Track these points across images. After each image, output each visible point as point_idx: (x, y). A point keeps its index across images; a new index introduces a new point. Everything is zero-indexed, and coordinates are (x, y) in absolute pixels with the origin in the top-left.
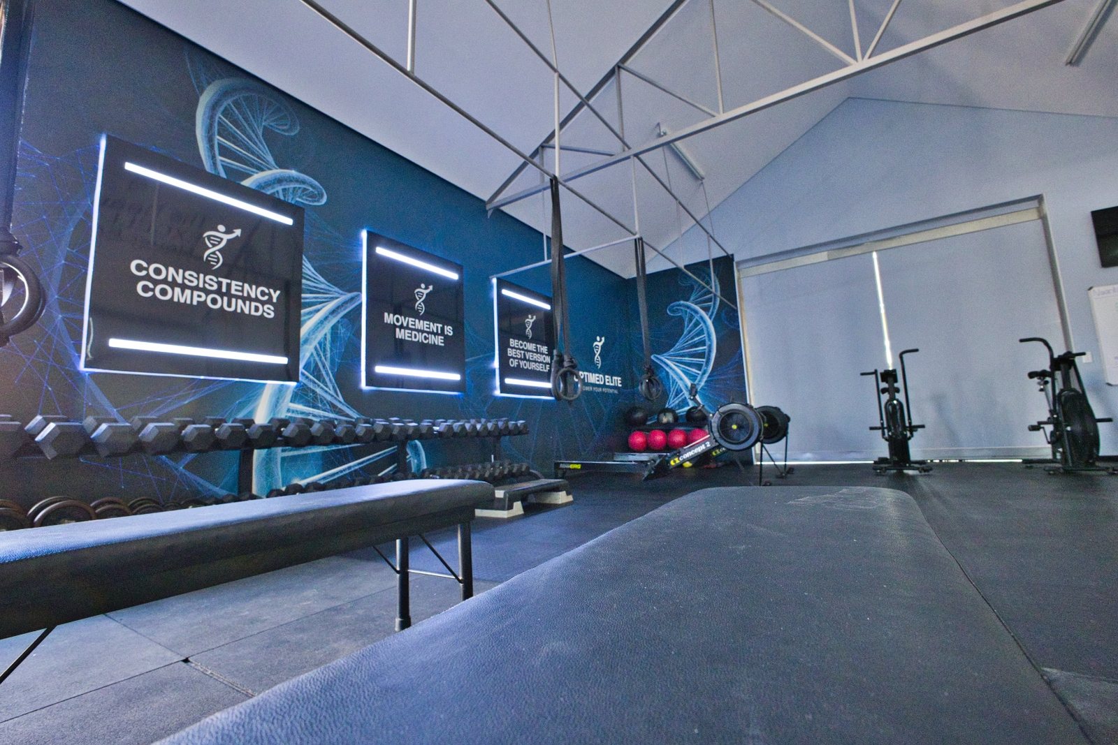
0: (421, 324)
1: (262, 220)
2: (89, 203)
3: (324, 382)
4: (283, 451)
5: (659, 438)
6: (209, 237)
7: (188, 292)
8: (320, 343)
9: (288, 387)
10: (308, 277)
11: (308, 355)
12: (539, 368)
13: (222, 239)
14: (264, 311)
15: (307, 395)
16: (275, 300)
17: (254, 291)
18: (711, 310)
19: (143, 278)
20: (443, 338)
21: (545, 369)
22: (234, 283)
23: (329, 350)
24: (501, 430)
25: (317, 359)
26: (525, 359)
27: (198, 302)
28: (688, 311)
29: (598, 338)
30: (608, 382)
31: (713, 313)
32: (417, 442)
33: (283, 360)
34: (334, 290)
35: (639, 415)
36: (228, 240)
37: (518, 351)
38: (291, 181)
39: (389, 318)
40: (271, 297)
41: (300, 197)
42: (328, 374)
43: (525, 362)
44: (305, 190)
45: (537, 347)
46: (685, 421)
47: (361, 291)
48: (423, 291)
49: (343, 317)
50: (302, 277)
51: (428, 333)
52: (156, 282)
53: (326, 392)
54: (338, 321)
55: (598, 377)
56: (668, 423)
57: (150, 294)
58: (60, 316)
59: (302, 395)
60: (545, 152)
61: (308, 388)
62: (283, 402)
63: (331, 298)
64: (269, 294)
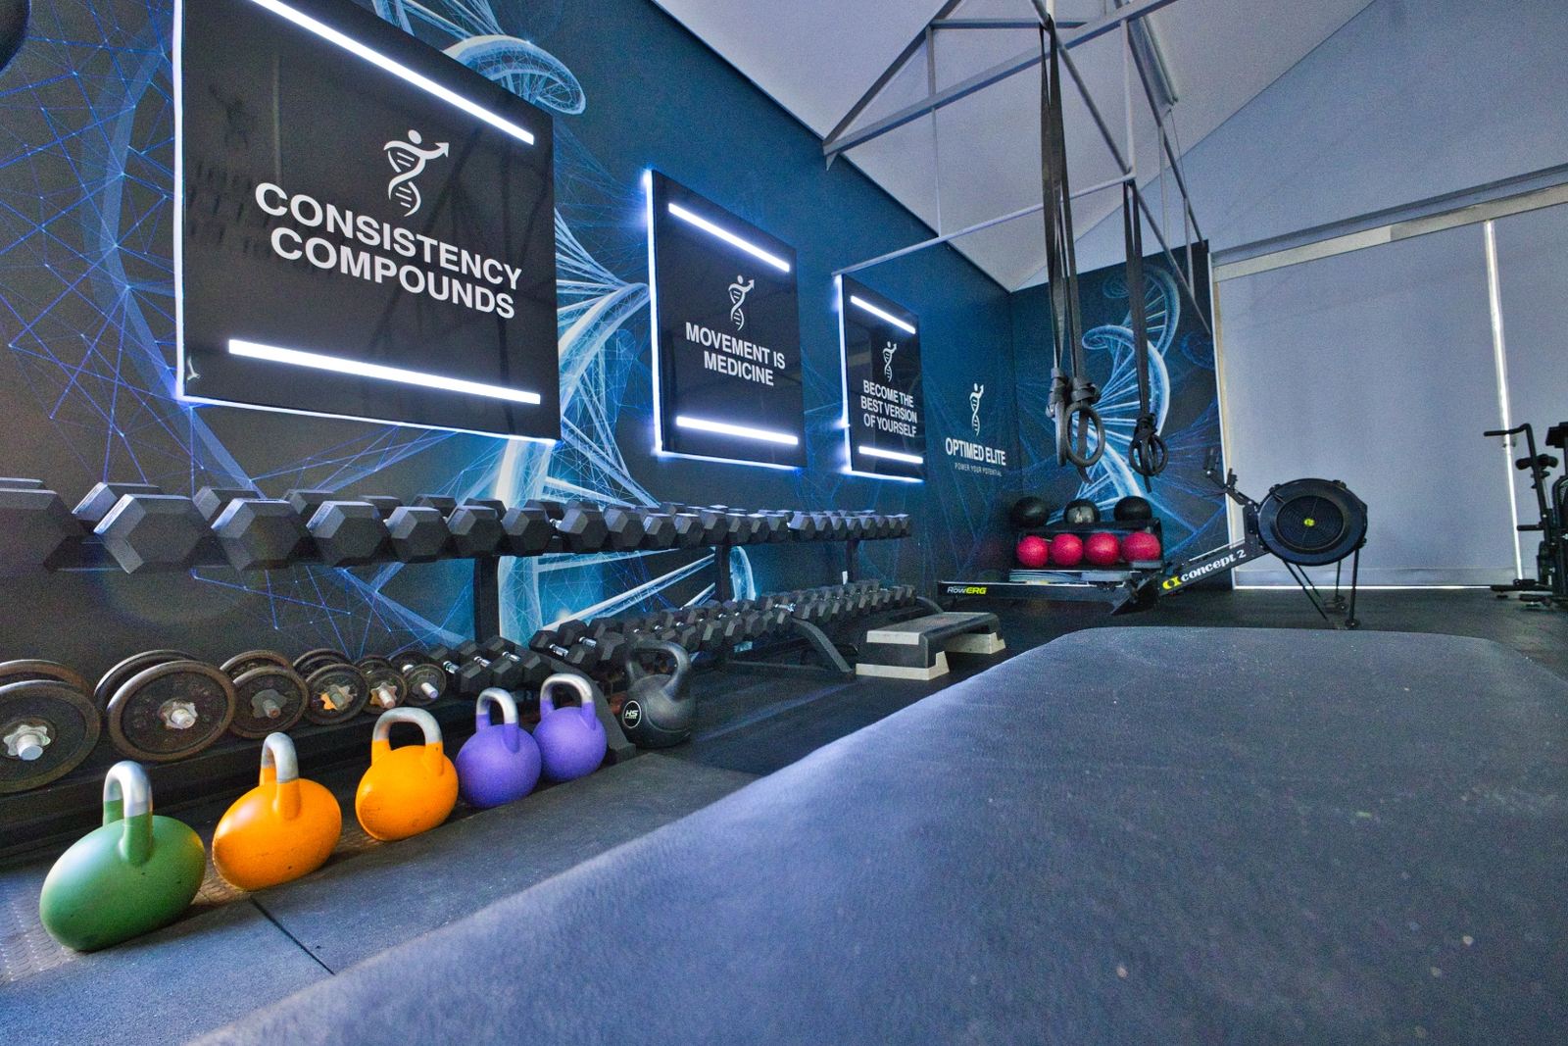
0: (741, 347)
1: (481, 127)
2: (163, 54)
3: (598, 441)
4: (542, 562)
5: (1071, 546)
6: (394, 150)
7: (364, 257)
8: (589, 371)
9: (543, 448)
10: (563, 248)
11: (571, 391)
12: (903, 430)
13: (417, 159)
14: (497, 305)
15: (573, 464)
16: (513, 286)
17: (480, 267)
18: (1162, 338)
19: (280, 222)
20: (771, 372)
21: (911, 432)
22: (444, 246)
23: (603, 385)
24: (879, 529)
25: (586, 399)
26: (883, 415)
27: (384, 277)
28: (1120, 340)
29: (976, 387)
30: (989, 458)
31: (1165, 342)
32: (740, 548)
33: (533, 398)
34: (605, 275)
35: (1035, 511)
36: (428, 162)
37: (875, 401)
38: (525, 61)
39: (694, 333)
40: (507, 280)
41: (542, 95)
42: (603, 426)
43: (884, 419)
44: (549, 82)
45: (899, 396)
46: (1113, 519)
47: (647, 282)
48: (742, 288)
49: (624, 325)
50: (554, 249)
51: (751, 362)
52: (307, 233)
53: (603, 458)
54: (615, 333)
55: (976, 449)
56: (1084, 523)
57: (296, 255)
58: (128, 287)
59: (566, 463)
60: (935, 37)
61: (574, 450)
62: (536, 475)
63: (603, 290)
64: (504, 274)
